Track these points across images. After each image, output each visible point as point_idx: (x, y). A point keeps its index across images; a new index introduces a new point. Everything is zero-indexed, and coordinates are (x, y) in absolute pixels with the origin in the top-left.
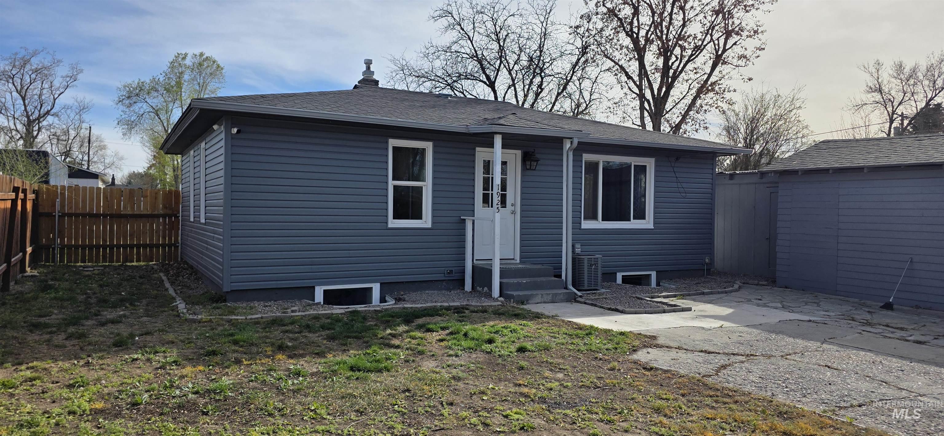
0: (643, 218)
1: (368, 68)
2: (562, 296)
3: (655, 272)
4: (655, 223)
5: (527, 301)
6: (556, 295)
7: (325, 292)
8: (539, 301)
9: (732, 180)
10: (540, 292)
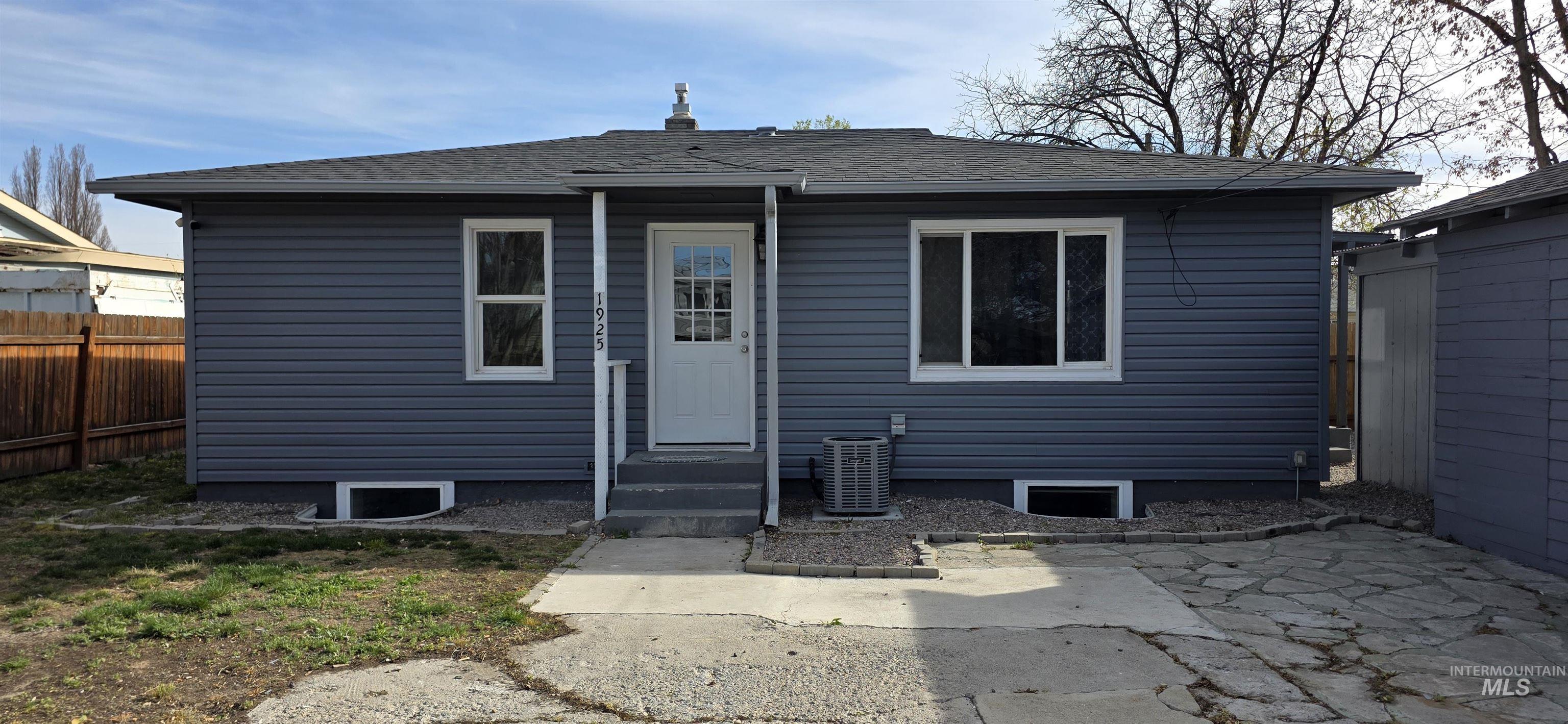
0: (1098, 354)
1: (681, 99)
2: (723, 524)
3: (1130, 484)
4: (1125, 370)
5: (636, 530)
6: (709, 521)
7: (354, 491)
8: (666, 533)
9: (1413, 256)
10: (667, 513)
